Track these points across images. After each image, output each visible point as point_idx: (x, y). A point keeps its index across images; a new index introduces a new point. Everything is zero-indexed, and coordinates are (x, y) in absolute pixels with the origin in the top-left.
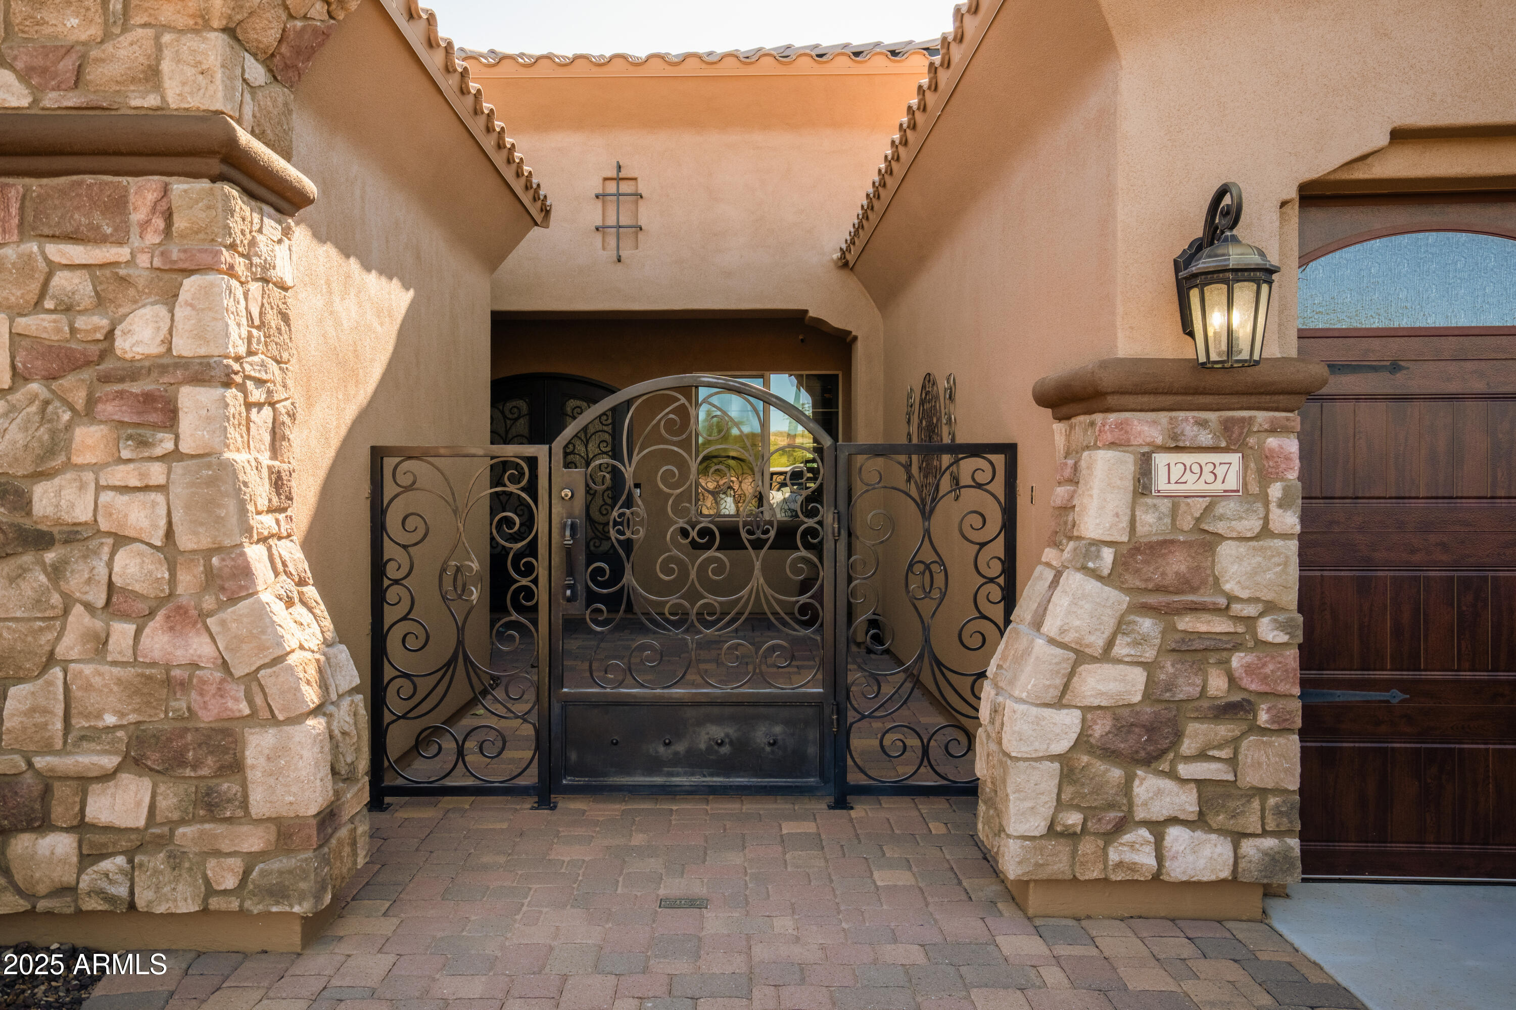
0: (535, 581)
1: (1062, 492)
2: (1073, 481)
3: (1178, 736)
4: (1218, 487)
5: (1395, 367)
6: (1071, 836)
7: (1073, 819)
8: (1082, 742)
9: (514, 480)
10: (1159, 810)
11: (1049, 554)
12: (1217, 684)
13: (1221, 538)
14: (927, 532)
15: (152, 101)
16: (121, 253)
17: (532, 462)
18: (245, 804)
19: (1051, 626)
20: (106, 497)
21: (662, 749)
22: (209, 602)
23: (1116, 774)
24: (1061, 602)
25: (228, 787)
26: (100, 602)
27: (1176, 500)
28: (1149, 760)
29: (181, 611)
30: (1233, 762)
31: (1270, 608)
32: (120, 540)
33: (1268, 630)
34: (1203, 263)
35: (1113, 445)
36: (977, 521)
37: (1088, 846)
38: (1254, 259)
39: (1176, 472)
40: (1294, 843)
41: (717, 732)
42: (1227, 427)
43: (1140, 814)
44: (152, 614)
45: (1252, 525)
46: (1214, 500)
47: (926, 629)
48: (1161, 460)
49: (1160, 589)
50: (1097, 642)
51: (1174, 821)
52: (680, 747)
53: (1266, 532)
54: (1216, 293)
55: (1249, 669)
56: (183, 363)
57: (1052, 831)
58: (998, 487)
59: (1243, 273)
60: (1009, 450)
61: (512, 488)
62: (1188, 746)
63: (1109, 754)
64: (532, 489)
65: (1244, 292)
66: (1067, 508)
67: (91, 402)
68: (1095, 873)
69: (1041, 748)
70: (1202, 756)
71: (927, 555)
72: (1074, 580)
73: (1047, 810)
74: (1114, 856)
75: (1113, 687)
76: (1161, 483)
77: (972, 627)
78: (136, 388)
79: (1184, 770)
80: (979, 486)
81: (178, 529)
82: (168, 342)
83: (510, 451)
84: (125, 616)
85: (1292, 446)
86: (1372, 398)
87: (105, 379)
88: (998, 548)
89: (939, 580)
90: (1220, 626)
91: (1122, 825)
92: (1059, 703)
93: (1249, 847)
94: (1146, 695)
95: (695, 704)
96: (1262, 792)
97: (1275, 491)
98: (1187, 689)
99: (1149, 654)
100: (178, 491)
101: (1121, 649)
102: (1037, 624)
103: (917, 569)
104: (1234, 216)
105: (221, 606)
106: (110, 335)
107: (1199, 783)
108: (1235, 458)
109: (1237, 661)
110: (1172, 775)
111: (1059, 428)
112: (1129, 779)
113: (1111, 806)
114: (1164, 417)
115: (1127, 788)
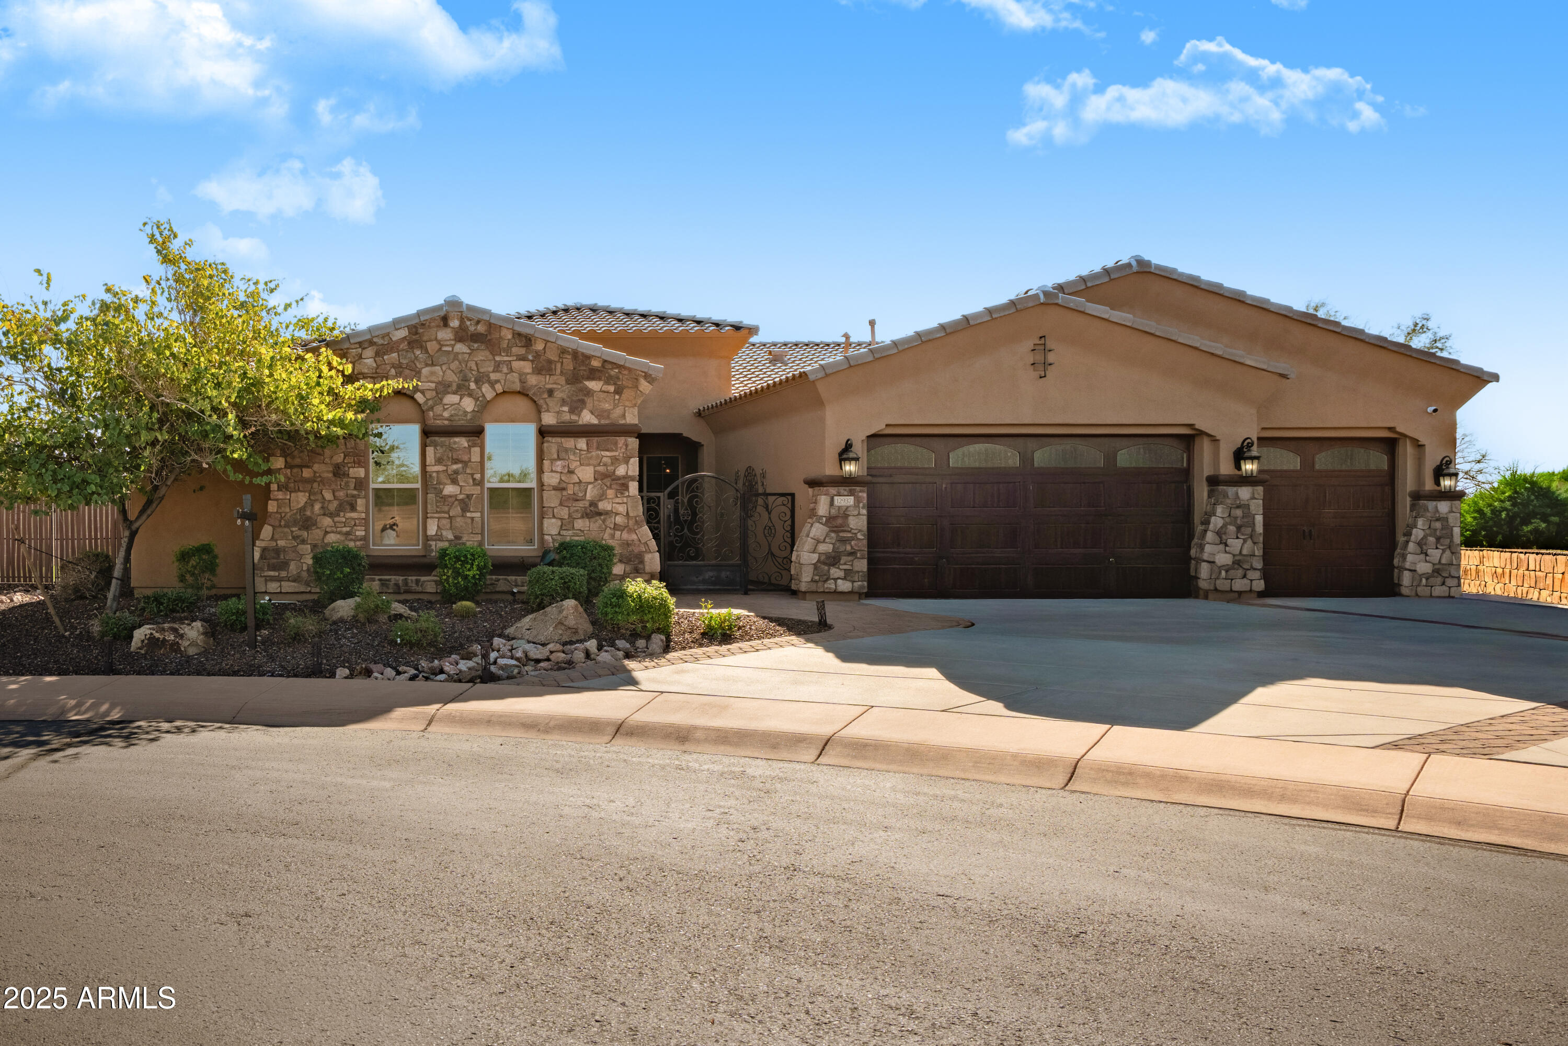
0: (660, 531)
1: (812, 506)
2: (816, 502)
3: (840, 559)
4: (848, 504)
5: (891, 476)
6: (816, 582)
7: (817, 578)
8: (819, 561)
9: (653, 503)
10: (836, 576)
11: (809, 520)
12: (848, 548)
13: (849, 515)
14: (770, 518)
15: (623, 422)
16: (616, 454)
17: (659, 498)
18: (644, 570)
19: (811, 535)
20: (614, 505)
21: (695, 579)
22: (636, 527)
23: (826, 568)
24: (814, 530)
25: (641, 566)
26: (612, 527)
27: (839, 507)
28: (833, 565)
29: (630, 529)
30: (852, 565)
31: (860, 531)
32: (617, 514)
33: (860, 536)
34: (845, 456)
35: (825, 495)
36: (784, 515)
37: (820, 584)
38: (855, 456)
39: (839, 501)
40: (865, 584)
41: (711, 574)
42: (850, 490)
43: (831, 577)
44: (624, 530)
45: (856, 513)
46: (848, 507)
47: (770, 545)
48: (836, 498)
49: (836, 527)
50: (822, 538)
51: (839, 578)
52: (701, 578)
53: (859, 514)
54: (847, 462)
55: (856, 545)
56: (630, 477)
57: (812, 581)
58: (789, 505)
59: (853, 459)
60: (793, 495)
61: (653, 505)
62: (842, 562)
63: (824, 563)
64: (659, 505)
65: (853, 463)
66: (814, 509)
67: (611, 485)
68: (822, 590)
69: (809, 562)
70: (845, 564)
71: (770, 525)
72: (817, 525)
73: (811, 576)
74: (826, 586)
75: (825, 548)
76: (836, 503)
77: (783, 544)
78: (619, 482)
79: (841, 567)
80: (784, 505)
81: (630, 512)
82: (627, 473)
83: (653, 494)
84: (618, 530)
85: (865, 495)
86: (885, 483)
87: (613, 480)
88: (789, 522)
89: (773, 531)
90: (849, 535)
91: (827, 579)
92: (814, 552)
93: (856, 584)
94: (833, 550)
95: (705, 566)
96: (858, 572)
97: (861, 505)
98: (842, 549)
99: (834, 541)
100: (629, 504)
101: (827, 540)
102: (808, 536)
103: (767, 528)
104: (851, 446)
105: (638, 528)
106: (614, 471)
107: (845, 570)
108: (852, 498)
109: (853, 543)
110: (838, 568)
111: (810, 490)
112: (829, 569)
113: (825, 575)
114: (836, 488)
115: (829, 571)
